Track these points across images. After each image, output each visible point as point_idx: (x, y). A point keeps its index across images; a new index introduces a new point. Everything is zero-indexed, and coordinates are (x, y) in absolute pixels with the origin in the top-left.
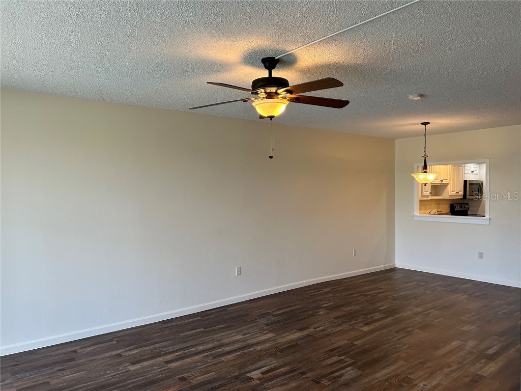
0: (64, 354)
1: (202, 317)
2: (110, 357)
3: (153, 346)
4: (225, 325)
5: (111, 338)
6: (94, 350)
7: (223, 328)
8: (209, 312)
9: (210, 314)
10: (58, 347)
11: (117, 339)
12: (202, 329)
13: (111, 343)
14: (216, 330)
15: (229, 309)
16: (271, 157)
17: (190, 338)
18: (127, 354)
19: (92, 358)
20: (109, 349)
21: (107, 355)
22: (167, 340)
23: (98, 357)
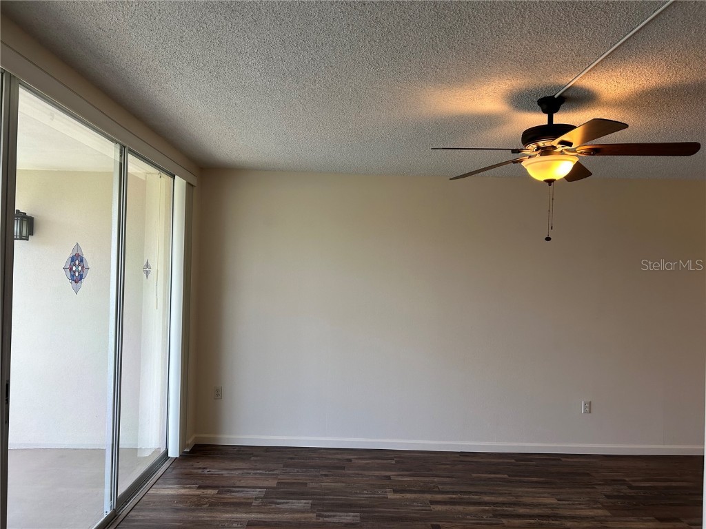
0: (339, 460)
1: (517, 461)
2: (377, 476)
3: (431, 479)
4: (541, 479)
5: (393, 456)
6: (368, 464)
7: (536, 482)
8: (531, 457)
9: (531, 460)
10: (338, 451)
11: (398, 459)
12: (506, 476)
13: (389, 461)
14: (524, 482)
15: (563, 459)
16: (548, 239)
17: (482, 482)
18: (396, 479)
19: (360, 472)
20: (384, 468)
21: (377, 473)
22: (452, 477)
23: (366, 473)
